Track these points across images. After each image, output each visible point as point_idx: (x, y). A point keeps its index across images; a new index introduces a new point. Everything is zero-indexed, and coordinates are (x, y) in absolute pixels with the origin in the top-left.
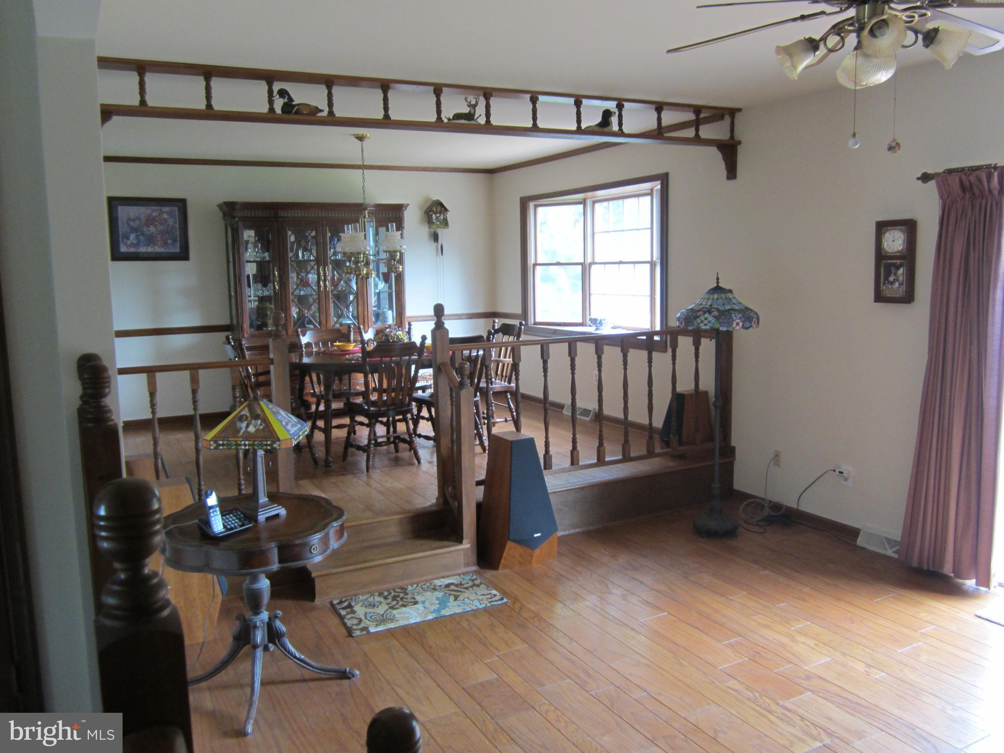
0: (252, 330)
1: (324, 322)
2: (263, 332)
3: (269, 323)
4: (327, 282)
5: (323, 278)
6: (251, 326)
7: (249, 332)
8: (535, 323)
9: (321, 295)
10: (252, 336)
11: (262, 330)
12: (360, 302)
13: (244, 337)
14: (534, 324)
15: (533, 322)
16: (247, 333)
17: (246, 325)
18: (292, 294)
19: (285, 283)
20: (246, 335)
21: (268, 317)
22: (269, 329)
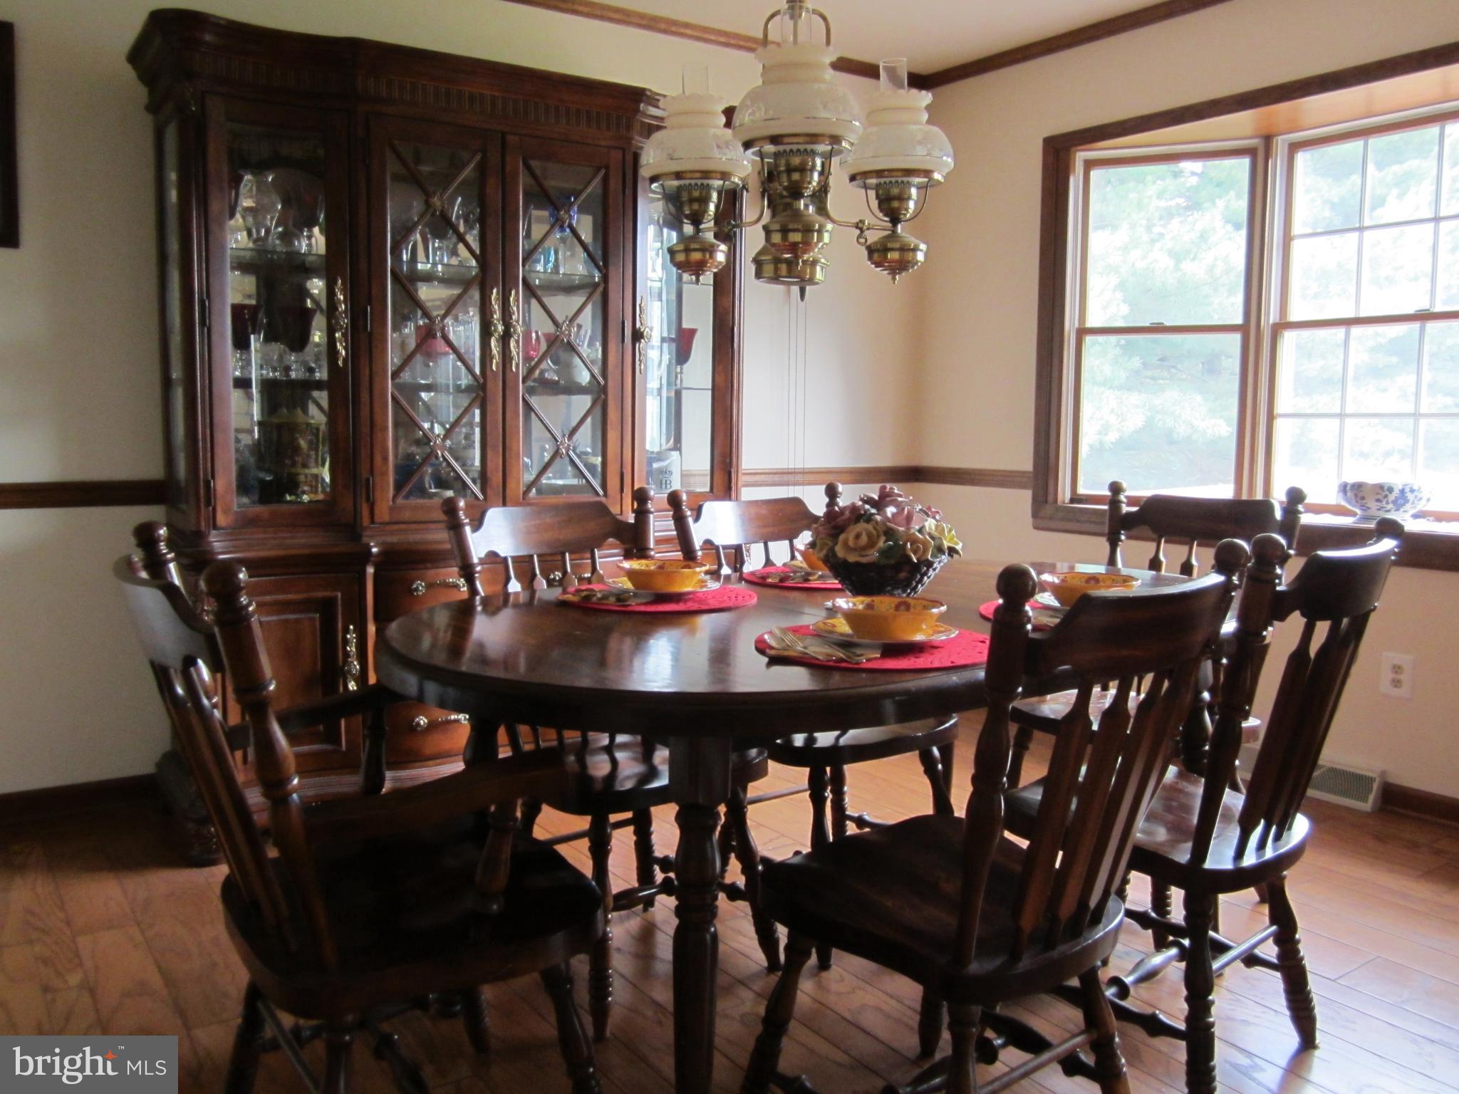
0: (245, 500)
1: (496, 478)
2: (284, 507)
3: (302, 478)
4: (512, 344)
5: (500, 328)
6: (243, 487)
7: (235, 508)
8: (1076, 499)
9: (490, 385)
10: (246, 523)
11: (280, 500)
12: (613, 414)
13: (215, 527)
14: (1072, 501)
15: (1068, 496)
16: (226, 512)
17: (225, 480)
18: (395, 375)
19: (370, 335)
20: (222, 519)
21: (299, 459)
22: (306, 498)
